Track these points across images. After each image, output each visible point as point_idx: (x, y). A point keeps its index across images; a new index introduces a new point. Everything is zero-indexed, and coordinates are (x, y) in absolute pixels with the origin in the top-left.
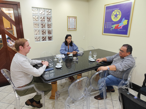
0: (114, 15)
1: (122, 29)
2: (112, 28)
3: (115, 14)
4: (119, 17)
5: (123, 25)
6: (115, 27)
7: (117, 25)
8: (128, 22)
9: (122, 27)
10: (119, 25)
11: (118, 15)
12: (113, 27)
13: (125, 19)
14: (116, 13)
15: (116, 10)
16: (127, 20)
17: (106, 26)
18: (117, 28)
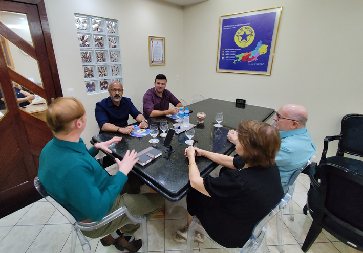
0: (241, 36)
1: (257, 62)
2: (236, 60)
3: (242, 33)
4: (251, 39)
5: (259, 54)
6: (243, 57)
7: (246, 54)
8: (269, 49)
9: (257, 58)
10: (250, 55)
11: (249, 35)
12: (238, 58)
13: (263, 43)
14: (245, 32)
15: (244, 27)
16: (267, 46)
17: (224, 56)
18: (247, 59)
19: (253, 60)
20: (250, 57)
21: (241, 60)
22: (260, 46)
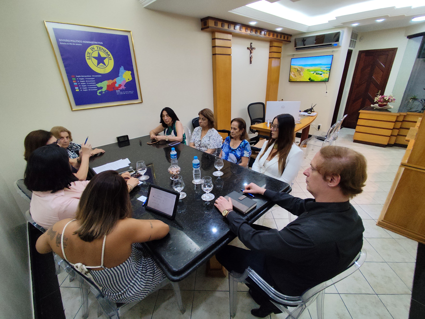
0: (94, 58)
1: (126, 90)
2: (100, 91)
3: (95, 55)
4: (110, 64)
5: (124, 81)
6: (108, 86)
8: (133, 75)
9: (125, 86)
11: (105, 58)
12: (101, 88)
13: (125, 69)
14: (99, 53)
15: (95, 46)
16: (130, 72)
18: (113, 88)
19: (121, 88)
20: (117, 85)
21: (107, 90)
22: (123, 73)
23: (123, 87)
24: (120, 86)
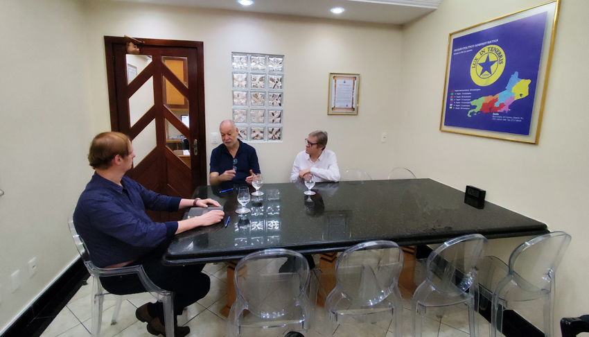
0: (480, 64)
1: (510, 114)
2: (472, 111)
3: (483, 60)
4: (498, 70)
5: (512, 98)
8: (532, 88)
9: (510, 107)
10: (496, 100)
14: (488, 58)
15: (486, 49)
16: (529, 81)
18: (490, 109)
19: (502, 111)
20: (497, 105)
21: (481, 111)
22: (515, 84)
23: (506, 109)
24: (502, 105)
